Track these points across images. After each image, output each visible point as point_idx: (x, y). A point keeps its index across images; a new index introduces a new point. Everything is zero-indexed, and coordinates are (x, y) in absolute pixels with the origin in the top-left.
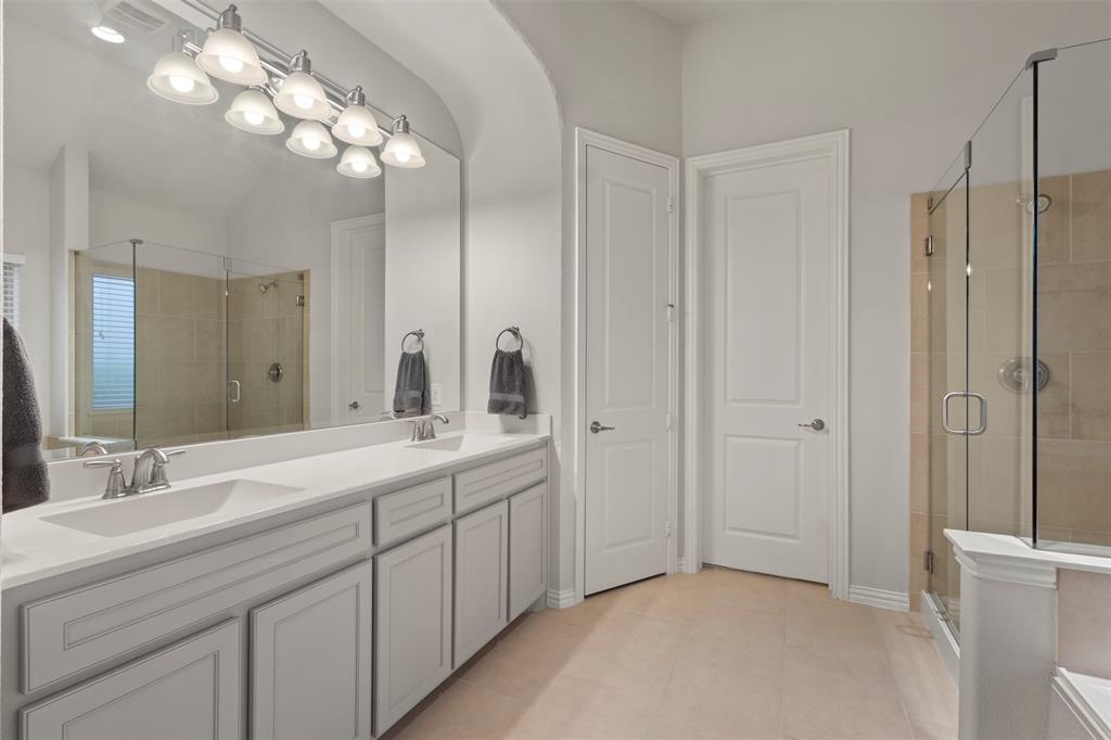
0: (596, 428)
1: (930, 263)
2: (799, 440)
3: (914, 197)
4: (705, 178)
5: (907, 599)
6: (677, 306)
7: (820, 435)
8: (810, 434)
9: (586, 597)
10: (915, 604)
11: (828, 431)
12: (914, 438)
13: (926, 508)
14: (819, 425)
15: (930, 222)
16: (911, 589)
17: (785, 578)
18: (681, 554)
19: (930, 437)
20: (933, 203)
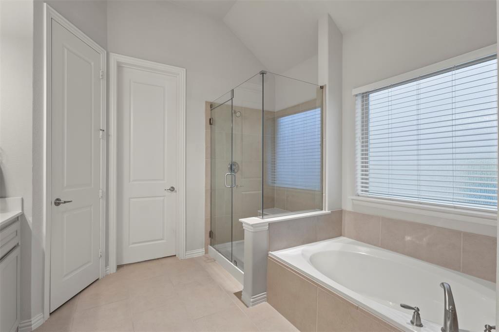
0: (58, 202)
1: (211, 128)
2: (164, 196)
3: (206, 102)
4: (120, 67)
5: (204, 250)
6: (105, 130)
7: (173, 193)
8: (169, 193)
9: (50, 314)
10: (207, 252)
11: (176, 191)
12: (206, 191)
13: (210, 216)
14: (172, 189)
15: (211, 113)
16: (205, 246)
17: (158, 259)
18: (107, 264)
19: (211, 190)
20: (212, 106)
